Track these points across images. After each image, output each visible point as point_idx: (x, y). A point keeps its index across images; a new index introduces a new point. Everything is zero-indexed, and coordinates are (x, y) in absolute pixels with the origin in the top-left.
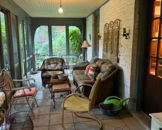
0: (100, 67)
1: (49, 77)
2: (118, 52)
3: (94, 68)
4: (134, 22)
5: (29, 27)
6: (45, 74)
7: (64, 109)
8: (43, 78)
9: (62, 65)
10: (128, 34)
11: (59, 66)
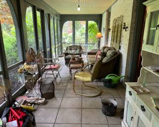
0: (106, 53)
1: (70, 59)
2: (120, 41)
3: (101, 53)
4: (132, 18)
5: (58, 22)
6: (67, 57)
7: (75, 78)
8: (66, 59)
9: (80, 51)
10: (127, 28)
11: (78, 52)
